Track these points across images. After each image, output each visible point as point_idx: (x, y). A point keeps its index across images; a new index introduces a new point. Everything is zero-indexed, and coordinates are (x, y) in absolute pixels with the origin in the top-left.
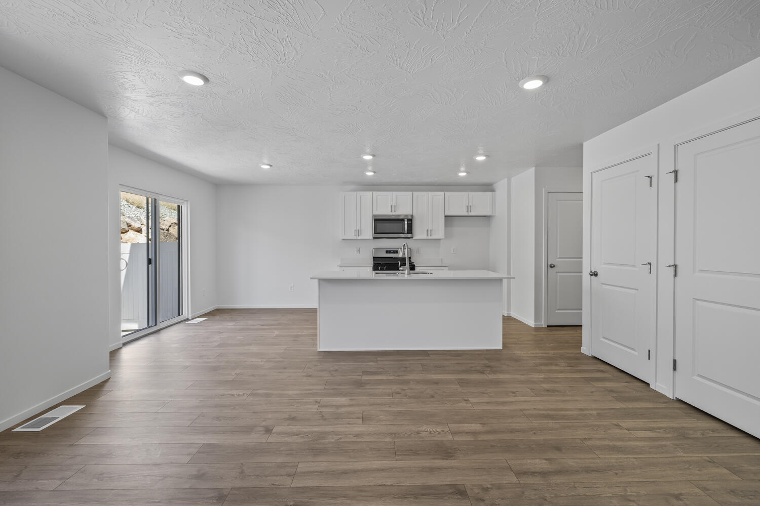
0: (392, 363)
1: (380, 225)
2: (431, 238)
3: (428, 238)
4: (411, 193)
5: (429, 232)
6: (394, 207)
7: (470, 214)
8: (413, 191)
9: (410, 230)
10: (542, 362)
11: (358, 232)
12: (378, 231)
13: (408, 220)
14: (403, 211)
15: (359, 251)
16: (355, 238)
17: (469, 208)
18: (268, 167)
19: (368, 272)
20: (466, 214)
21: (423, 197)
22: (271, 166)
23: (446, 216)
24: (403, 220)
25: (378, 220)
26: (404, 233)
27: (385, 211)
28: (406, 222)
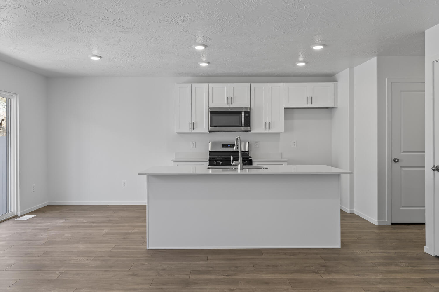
0: (223, 262)
1: (215, 117)
2: (269, 131)
3: (266, 131)
4: (249, 84)
5: (268, 125)
6: (230, 99)
7: (311, 106)
8: (250, 82)
9: (248, 123)
10: (382, 261)
11: (193, 125)
12: (214, 124)
13: (246, 112)
14: (240, 103)
15: (194, 145)
16: (190, 131)
17: (310, 99)
18: (98, 59)
19: (203, 168)
20: (307, 106)
21: (260, 88)
22: (101, 57)
23: (285, 108)
24: (240, 113)
25: (214, 113)
26: (241, 126)
27: (221, 103)
28: (243, 115)
